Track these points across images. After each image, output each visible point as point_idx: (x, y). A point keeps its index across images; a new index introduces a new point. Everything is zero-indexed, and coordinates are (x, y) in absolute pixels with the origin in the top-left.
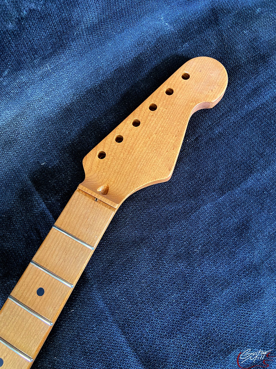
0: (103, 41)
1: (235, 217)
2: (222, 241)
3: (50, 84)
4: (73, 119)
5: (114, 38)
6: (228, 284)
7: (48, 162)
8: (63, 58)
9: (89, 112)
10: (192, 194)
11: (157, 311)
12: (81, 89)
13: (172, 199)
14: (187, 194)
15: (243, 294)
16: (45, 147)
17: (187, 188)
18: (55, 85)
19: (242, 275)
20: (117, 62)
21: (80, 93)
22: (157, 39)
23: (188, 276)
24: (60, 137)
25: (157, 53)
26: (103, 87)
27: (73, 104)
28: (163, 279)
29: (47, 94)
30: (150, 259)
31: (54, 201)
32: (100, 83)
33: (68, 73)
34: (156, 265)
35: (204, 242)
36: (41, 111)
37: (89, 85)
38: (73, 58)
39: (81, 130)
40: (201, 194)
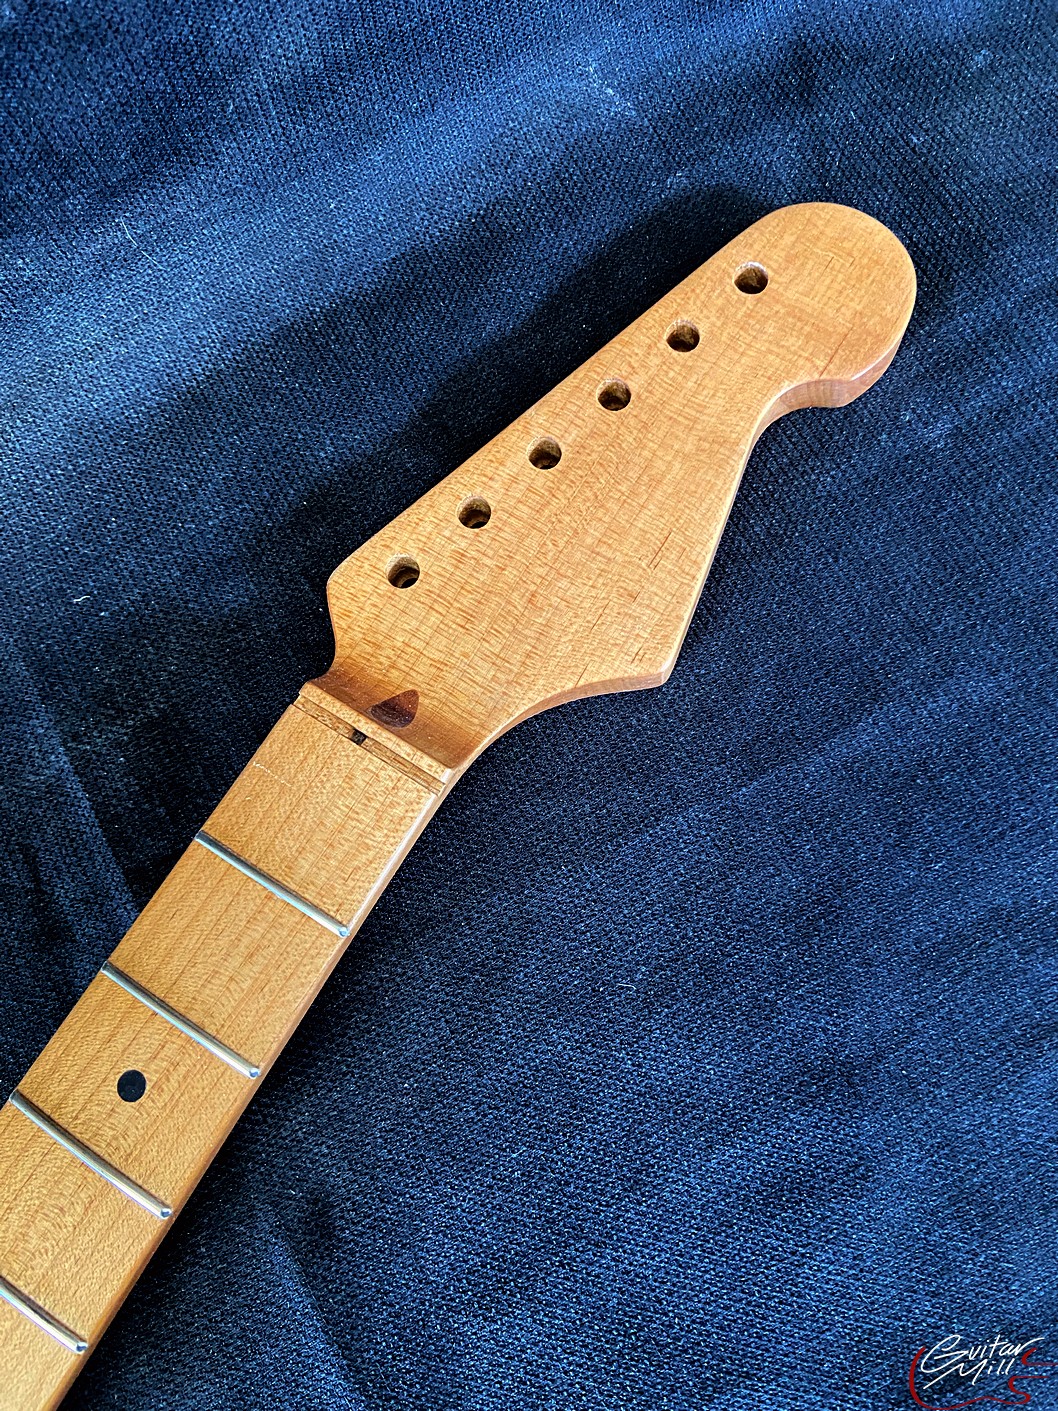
0: (350, 144)
1: (791, 868)
2: (731, 956)
3: (133, 295)
4: (213, 438)
5: (395, 133)
6: (735, 1127)
7: (99, 594)
8: (185, 200)
9: (276, 414)
10: (636, 764)
11: (446, 1207)
12: (253, 321)
13: (558, 777)
14: (619, 761)
15: (788, 1174)
16: (94, 534)
17: (618, 737)
18: (152, 300)
19: (790, 1097)
20: (403, 230)
21: (248, 336)
22: (567, 149)
23: (582, 1080)
24: (156, 501)
25: (562, 204)
26: (340, 321)
27: (218, 376)
28: (485, 1086)
29: (118, 334)
30: (442, 1002)
31: (105, 745)
32: (331, 307)
33: (204, 259)
34: (463, 1026)
35: (662, 956)
36: (90, 396)
37: (287, 311)
38: (228, 200)
39: (238, 482)
40: (669, 769)
